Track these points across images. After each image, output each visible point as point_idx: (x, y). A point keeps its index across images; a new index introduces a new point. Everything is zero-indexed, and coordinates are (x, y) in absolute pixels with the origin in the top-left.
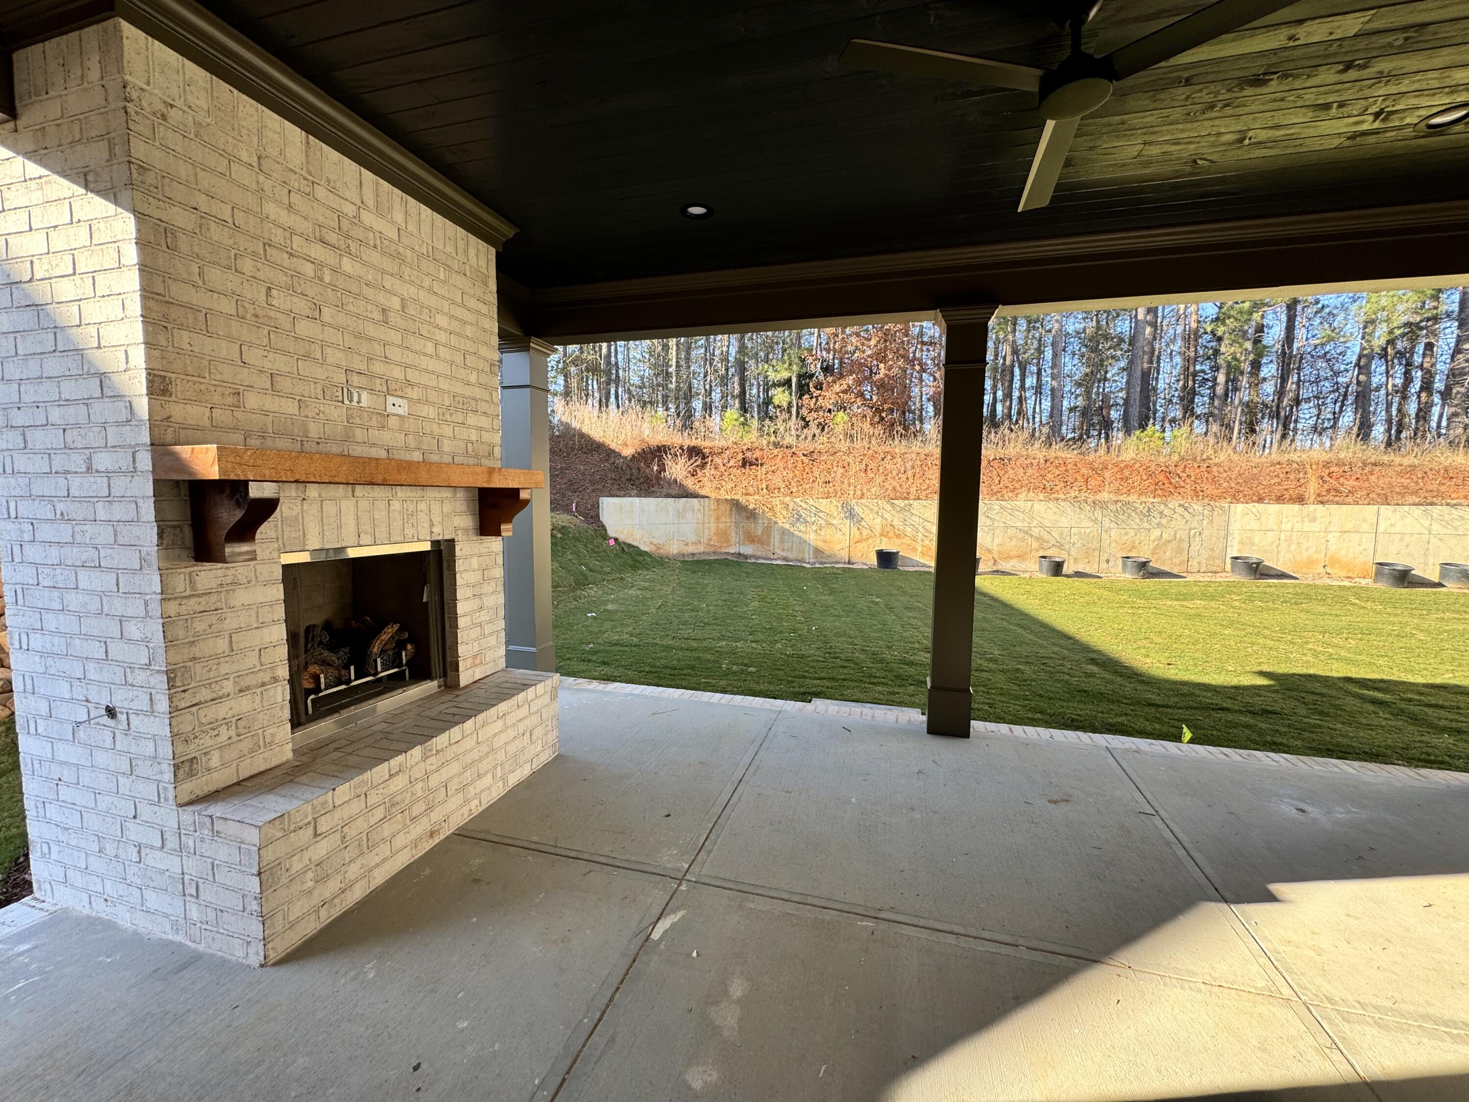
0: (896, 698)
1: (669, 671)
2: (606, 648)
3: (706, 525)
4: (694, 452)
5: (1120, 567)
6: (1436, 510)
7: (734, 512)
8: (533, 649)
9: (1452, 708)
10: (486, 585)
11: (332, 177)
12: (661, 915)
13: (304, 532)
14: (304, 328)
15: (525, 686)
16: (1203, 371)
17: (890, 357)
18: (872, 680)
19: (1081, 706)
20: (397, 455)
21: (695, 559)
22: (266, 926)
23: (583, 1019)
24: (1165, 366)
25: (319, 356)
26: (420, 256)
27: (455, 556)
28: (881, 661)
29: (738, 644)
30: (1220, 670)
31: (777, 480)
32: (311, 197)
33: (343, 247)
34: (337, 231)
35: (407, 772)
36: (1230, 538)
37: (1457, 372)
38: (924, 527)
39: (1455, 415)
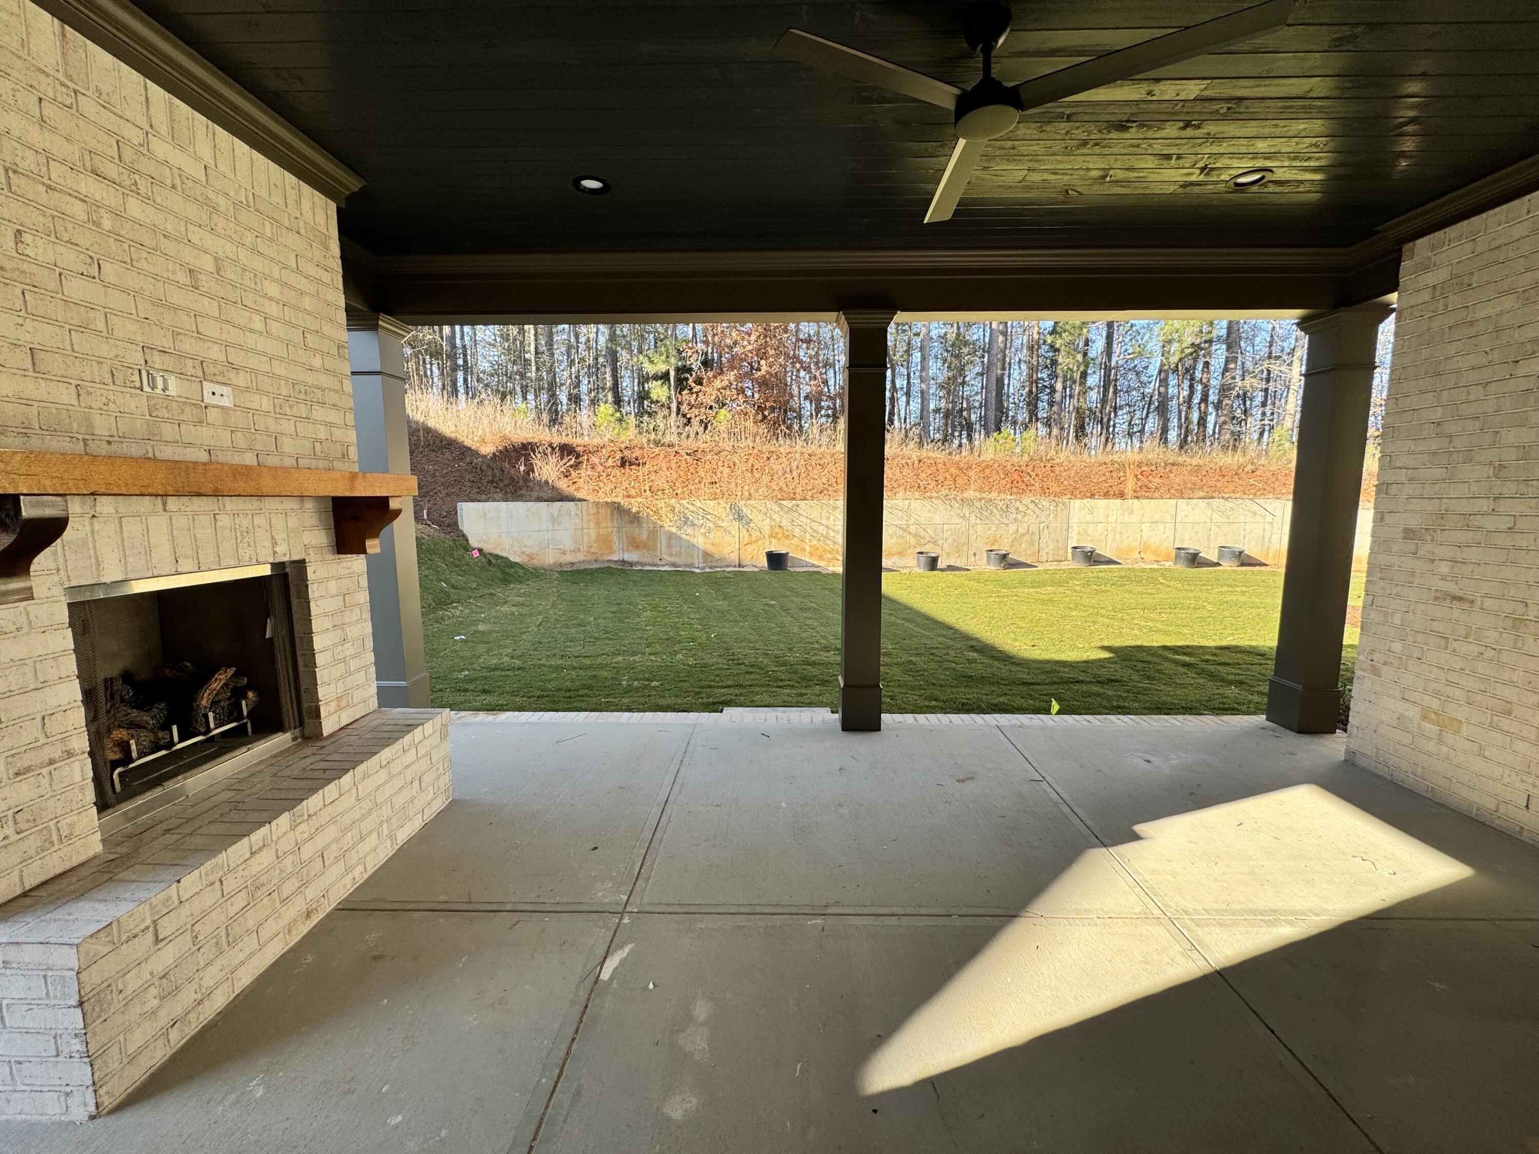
0: (804, 699)
1: (563, 693)
2: (485, 674)
3: (585, 531)
4: (566, 450)
5: (985, 560)
6: (1215, 502)
7: (616, 516)
8: (402, 683)
9: (1235, 664)
10: (348, 613)
11: (105, 88)
12: (607, 953)
13: (97, 560)
14: (75, 288)
15: (410, 727)
16: (1043, 379)
17: (771, 353)
18: (779, 684)
19: (968, 690)
20: (221, 457)
21: (575, 568)
22: (96, 1068)
23: (540, 1080)
24: (1015, 374)
25: (101, 326)
26: (237, 204)
27: (307, 580)
28: (785, 664)
29: (636, 658)
30: (1073, 648)
31: (660, 481)
32: (74, 111)
33: (128, 183)
34: (117, 161)
35: (273, 845)
36: (1070, 530)
37: (1226, 387)
38: (811, 528)
39: (1224, 423)
